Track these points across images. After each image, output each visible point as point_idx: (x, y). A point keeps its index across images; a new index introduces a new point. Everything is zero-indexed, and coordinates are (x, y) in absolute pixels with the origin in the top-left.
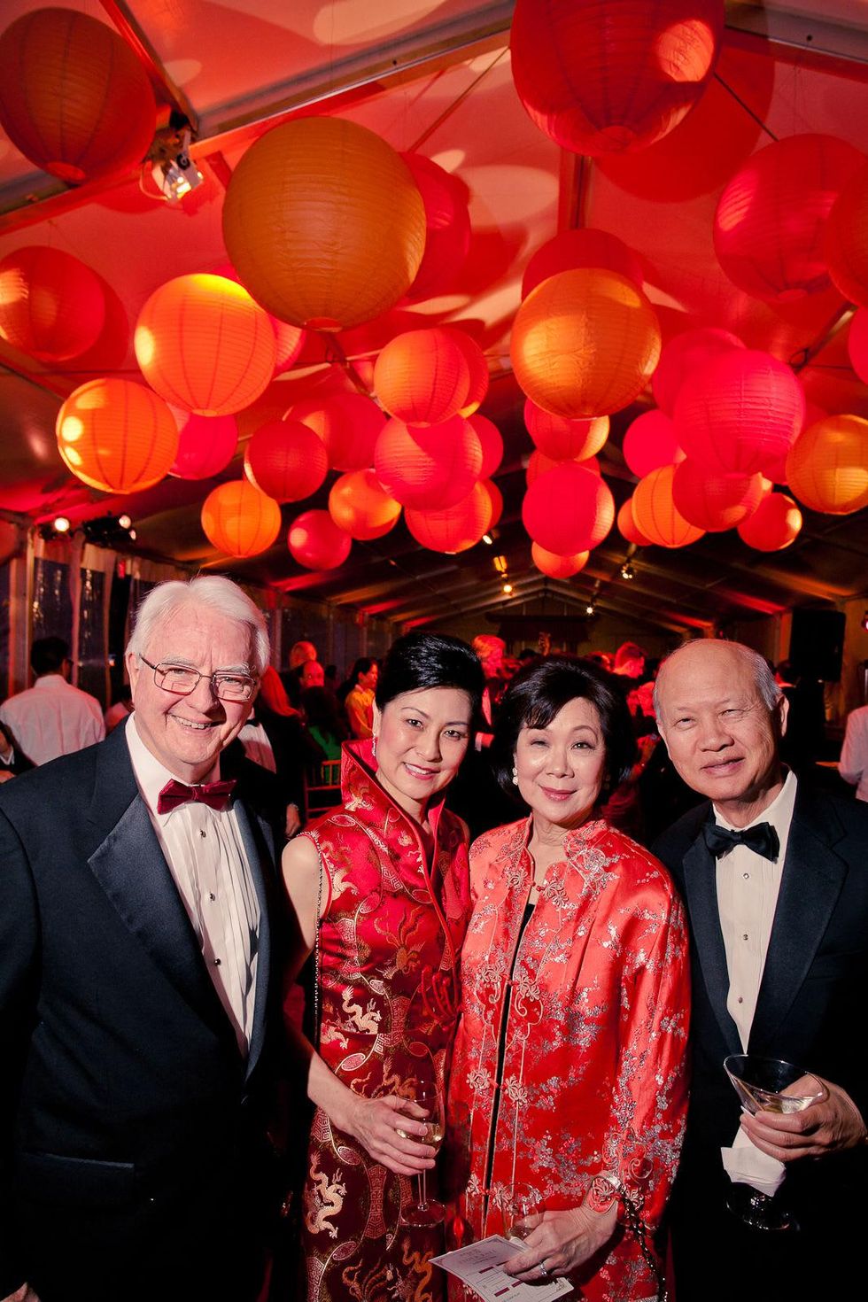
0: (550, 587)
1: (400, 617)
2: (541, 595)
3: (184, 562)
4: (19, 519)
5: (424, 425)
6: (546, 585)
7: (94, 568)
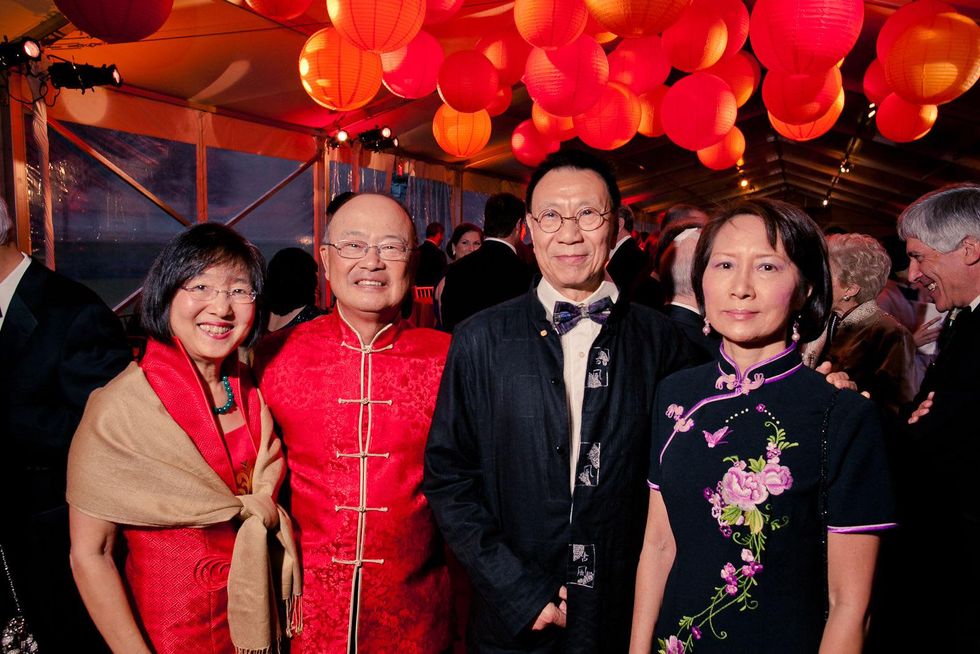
0: (790, 182)
1: (652, 208)
2: (783, 189)
3: (449, 163)
4: (318, 133)
5: (555, 48)
6: (785, 179)
7: (379, 169)
